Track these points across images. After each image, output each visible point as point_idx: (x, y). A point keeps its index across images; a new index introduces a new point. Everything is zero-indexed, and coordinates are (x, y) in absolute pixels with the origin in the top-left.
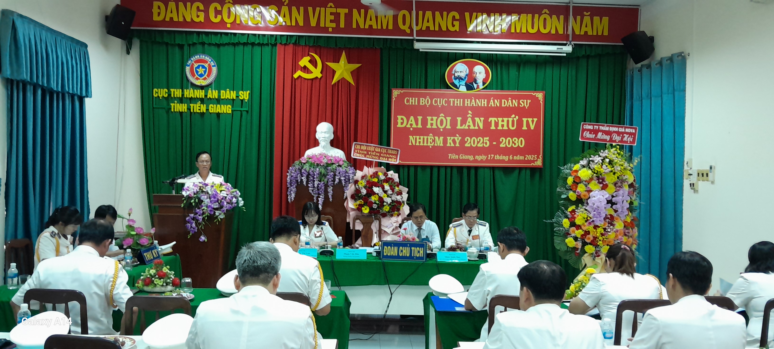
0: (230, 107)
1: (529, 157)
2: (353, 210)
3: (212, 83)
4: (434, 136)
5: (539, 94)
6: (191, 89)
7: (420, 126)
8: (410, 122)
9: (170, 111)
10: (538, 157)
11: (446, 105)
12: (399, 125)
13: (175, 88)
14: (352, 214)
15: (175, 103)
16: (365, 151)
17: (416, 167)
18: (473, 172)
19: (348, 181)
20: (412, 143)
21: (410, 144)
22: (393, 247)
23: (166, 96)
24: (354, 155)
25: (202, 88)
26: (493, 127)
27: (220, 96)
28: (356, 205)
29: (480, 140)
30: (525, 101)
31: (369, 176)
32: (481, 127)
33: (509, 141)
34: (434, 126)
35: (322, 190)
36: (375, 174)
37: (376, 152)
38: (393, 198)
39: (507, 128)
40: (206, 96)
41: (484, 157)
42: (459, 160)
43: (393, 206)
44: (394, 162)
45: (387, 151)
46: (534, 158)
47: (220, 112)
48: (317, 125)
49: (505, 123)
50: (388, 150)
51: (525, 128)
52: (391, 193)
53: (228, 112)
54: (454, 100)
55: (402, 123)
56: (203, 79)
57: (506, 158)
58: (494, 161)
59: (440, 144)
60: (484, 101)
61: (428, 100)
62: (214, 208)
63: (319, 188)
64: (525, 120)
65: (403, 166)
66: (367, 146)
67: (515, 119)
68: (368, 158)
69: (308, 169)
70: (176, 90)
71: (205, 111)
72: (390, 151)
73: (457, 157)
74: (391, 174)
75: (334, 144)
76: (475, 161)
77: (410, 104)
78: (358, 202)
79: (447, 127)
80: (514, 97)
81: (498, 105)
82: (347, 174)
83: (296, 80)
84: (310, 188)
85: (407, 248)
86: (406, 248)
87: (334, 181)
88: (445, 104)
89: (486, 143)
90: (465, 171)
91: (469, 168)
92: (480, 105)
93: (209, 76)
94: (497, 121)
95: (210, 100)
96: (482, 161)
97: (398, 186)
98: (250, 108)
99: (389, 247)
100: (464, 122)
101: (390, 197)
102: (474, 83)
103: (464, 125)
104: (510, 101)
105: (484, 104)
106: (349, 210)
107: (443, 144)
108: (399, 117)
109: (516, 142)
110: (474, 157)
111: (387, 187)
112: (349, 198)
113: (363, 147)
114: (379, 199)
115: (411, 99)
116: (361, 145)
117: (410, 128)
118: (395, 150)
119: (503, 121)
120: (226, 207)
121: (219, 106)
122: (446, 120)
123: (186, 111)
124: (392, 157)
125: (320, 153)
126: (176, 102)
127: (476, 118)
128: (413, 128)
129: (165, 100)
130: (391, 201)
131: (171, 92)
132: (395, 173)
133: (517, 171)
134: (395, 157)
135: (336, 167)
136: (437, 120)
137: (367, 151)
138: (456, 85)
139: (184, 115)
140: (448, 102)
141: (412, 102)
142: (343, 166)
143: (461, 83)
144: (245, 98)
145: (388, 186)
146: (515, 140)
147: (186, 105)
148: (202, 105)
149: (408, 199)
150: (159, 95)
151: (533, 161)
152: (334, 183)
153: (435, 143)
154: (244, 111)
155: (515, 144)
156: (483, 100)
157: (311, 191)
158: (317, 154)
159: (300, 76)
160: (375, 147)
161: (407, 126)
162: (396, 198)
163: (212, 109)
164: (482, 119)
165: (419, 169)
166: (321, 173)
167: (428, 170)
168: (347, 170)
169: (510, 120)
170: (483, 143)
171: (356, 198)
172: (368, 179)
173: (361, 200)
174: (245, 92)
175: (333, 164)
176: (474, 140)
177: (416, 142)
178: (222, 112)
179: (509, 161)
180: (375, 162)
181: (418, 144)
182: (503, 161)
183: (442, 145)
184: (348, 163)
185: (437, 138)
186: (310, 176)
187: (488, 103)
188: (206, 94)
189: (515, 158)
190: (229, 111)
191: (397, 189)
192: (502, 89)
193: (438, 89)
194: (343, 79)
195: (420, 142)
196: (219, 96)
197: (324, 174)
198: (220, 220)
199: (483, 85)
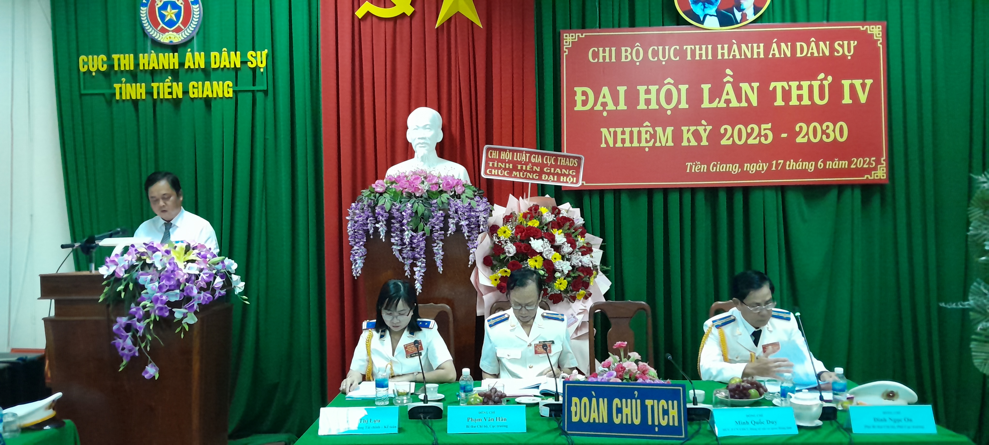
0: (231, 84)
1: (859, 163)
2: (489, 289)
3: (193, 38)
4: (653, 126)
5: (874, 26)
6: (153, 51)
7: (622, 106)
8: (601, 100)
9: (114, 101)
10: (878, 162)
11: (678, 58)
12: (579, 107)
13: (121, 53)
14: (488, 298)
15: (121, 83)
16: (509, 162)
17: (617, 192)
18: (739, 198)
19: (475, 227)
20: (606, 142)
21: (603, 145)
22: (594, 400)
23: (104, 68)
24: (486, 173)
25: (174, 48)
26: (779, 102)
27: (210, 63)
28: (496, 280)
29: (752, 129)
30: (846, 43)
31: (520, 216)
32: (755, 103)
33: (815, 129)
34: (654, 106)
35: (421, 249)
36: (533, 212)
37: (534, 164)
38: (575, 262)
39: (809, 103)
40: (182, 64)
41: (762, 167)
42: (708, 175)
43: (574, 277)
44: (572, 183)
45: (556, 160)
46: (869, 163)
47: (210, 96)
48: (410, 112)
49: (805, 92)
50: (559, 158)
51: (847, 100)
52: (571, 249)
53: (227, 95)
54: (693, 47)
55: (585, 103)
56: (173, 31)
57: (810, 166)
58: (783, 173)
59: (667, 142)
60: (758, 48)
61: (638, 51)
62: (169, 303)
63: (414, 246)
64: (846, 83)
65: (591, 192)
66: (513, 151)
67: (826, 83)
68: (515, 177)
69: (388, 206)
70: (122, 56)
71: (180, 96)
72: (563, 161)
73: (704, 168)
74: (566, 209)
75: (446, 152)
76: (744, 175)
77: (601, 60)
78: (500, 273)
79: (680, 107)
80: (821, 36)
81: (789, 54)
82: (472, 213)
83: (362, 23)
84: (394, 247)
85: (634, 401)
86: (629, 401)
87: (445, 228)
88: (675, 57)
89: (766, 136)
90: (723, 198)
91: (730, 191)
92: (749, 56)
93: (186, 22)
94: (787, 88)
95: (189, 72)
96: (758, 175)
97: (583, 235)
98: (271, 82)
99: (585, 400)
100: (715, 94)
101: (568, 260)
102: (736, 11)
103: (718, 100)
104: (813, 45)
105: (759, 53)
106: (482, 290)
107: (673, 141)
108: (579, 90)
109: (830, 131)
110: (741, 167)
111: (561, 238)
112: (479, 265)
113: (503, 156)
114: (544, 265)
115: (601, 49)
116: (500, 150)
117: (601, 112)
118: (574, 158)
119: (800, 88)
120: (199, 298)
121: (207, 83)
122: (679, 91)
123: (144, 97)
124: (567, 173)
125: (414, 171)
126: (124, 80)
127: (741, 85)
128: (607, 111)
129: (101, 77)
130: (571, 268)
131: (113, 59)
132: (573, 207)
133: (833, 194)
134: (574, 174)
135: (448, 199)
136: (658, 92)
137: (515, 164)
138: (698, 16)
139: (141, 106)
140: (681, 53)
141: (604, 57)
142: (463, 196)
143: (707, 11)
144: (260, 65)
145: (563, 234)
146: (828, 127)
147: (143, 85)
148: (175, 84)
149: (604, 261)
150: (91, 69)
151: (869, 171)
152: (445, 235)
153: (655, 142)
154: (258, 91)
155: (828, 136)
156: (755, 45)
157: (397, 254)
158: (407, 174)
159: (368, 14)
160: (531, 153)
161: (596, 108)
162: (581, 261)
163: (195, 90)
164: (756, 85)
165: (624, 199)
166: (416, 212)
167: (643, 200)
168: (473, 203)
169: (816, 84)
170: (759, 135)
171: (494, 262)
172: (518, 222)
173: (506, 269)
174: (259, 53)
175: (441, 192)
176: (740, 131)
177: (615, 142)
178: (215, 96)
179: (817, 173)
180: (532, 183)
181: (619, 144)
182: (803, 173)
183: (670, 144)
184: (475, 189)
185: (659, 130)
186: (393, 221)
187: (767, 50)
188: (182, 61)
189: (830, 165)
190: (228, 92)
191: (581, 241)
192: (794, 20)
193: (659, 26)
194: (458, 15)
195: (623, 141)
196: (208, 63)
197: (423, 214)
198: (187, 328)
199: (755, 14)
